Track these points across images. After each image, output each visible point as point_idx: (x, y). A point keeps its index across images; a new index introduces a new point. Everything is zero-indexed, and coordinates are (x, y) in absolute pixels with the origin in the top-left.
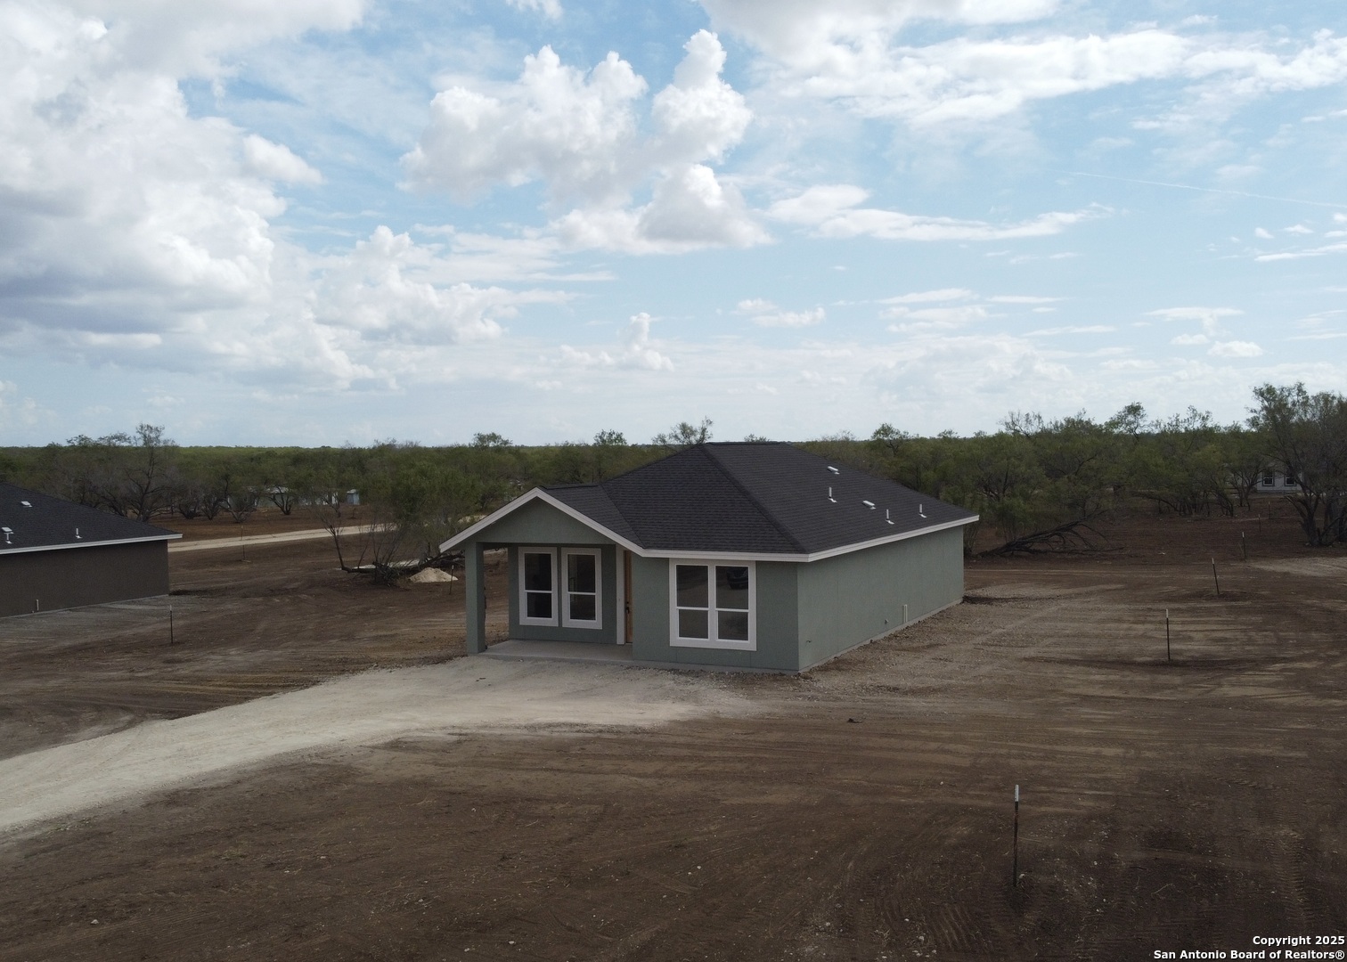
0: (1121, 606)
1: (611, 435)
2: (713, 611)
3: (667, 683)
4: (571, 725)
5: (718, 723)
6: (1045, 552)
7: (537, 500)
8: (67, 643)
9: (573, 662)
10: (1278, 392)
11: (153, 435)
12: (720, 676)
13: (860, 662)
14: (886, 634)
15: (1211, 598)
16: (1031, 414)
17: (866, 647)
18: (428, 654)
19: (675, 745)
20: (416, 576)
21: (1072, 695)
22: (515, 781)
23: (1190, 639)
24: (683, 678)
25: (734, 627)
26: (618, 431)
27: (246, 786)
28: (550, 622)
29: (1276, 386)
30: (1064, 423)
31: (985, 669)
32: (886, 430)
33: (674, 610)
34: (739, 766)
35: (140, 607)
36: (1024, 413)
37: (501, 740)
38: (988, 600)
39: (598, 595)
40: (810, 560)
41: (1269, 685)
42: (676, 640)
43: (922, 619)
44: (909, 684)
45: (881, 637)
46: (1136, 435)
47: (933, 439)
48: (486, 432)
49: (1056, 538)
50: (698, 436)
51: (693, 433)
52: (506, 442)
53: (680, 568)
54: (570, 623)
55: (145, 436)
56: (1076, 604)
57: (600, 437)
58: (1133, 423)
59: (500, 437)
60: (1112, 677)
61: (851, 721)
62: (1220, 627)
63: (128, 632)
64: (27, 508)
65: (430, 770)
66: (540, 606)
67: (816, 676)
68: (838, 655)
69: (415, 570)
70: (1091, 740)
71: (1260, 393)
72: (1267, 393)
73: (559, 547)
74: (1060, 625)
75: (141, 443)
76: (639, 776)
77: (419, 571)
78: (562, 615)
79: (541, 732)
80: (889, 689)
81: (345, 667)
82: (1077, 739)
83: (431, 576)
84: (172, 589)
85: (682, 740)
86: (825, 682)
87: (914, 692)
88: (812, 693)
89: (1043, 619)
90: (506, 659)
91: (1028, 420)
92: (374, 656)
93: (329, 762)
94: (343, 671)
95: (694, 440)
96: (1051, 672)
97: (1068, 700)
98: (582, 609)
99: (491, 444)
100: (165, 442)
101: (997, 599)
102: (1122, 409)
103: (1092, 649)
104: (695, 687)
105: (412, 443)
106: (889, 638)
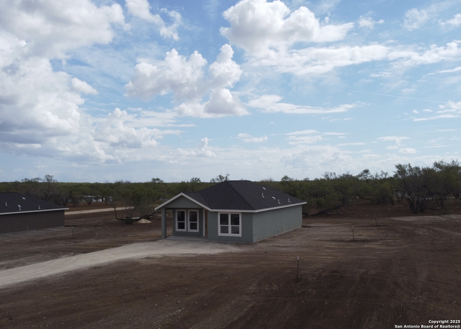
0: (346, 228)
1: (196, 179)
2: (230, 226)
3: (217, 245)
4: (193, 254)
5: (231, 253)
6: (331, 215)
7: (182, 196)
8: (42, 238)
9: (191, 241)
10: (403, 166)
11: (50, 178)
12: (232, 244)
13: (270, 240)
14: (279, 234)
15: (375, 226)
16: (332, 173)
17: (272, 237)
18: (150, 239)
19: (220, 257)
20: (139, 221)
21: (325, 247)
22: (180, 264)
23: (363, 236)
24: (222, 244)
25: (235, 231)
26: (198, 177)
27: (112, 266)
28: (185, 230)
29: (402, 164)
30: (343, 175)
31: (303, 242)
32: (286, 177)
33: (219, 226)
34: (236, 261)
35: (57, 230)
36: (330, 172)
37: (174, 257)
38: (310, 227)
39: (198, 222)
40: (256, 212)
41: (377, 245)
42: (220, 234)
43: (289, 231)
44: (282, 245)
45: (277, 235)
46: (367, 180)
47: (301, 181)
48: (155, 177)
49: (334, 210)
50: (225, 179)
51: (223, 178)
52: (162, 181)
53: (221, 214)
54: (190, 230)
55: (47, 179)
56: (335, 228)
57: (192, 180)
58: (366, 175)
59: (160, 179)
60: (337, 244)
61: (266, 252)
62: (372, 233)
63: (58, 236)
64: (24, 200)
65: (158, 263)
66: (181, 226)
67: (258, 243)
68: (264, 239)
69: (138, 220)
70: (325, 256)
71: (397, 167)
72: (399, 167)
73: (187, 209)
74: (328, 233)
75: (46, 181)
76: (211, 263)
77: (139, 220)
78: (187, 228)
79: (185, 255)
80: (277, 246)
81: (127, 242)
82: (322, 255)
83: (143, 221)
84: (65, 225)
85: (222, 257)
86: (260, 245)
87: (283, 247)
88: (256, 247)
89: (323, 231)
90: (172, 240)
91: (331, 174)
92: (134, 240)
93: (132, 261)
94: (127, 243)
95: (223, 180)
96: (321, 243)
97: (323, 248)
98: (193, 226)
99: (157, 182)
100: (54, 180)
101: (312, 227)
102: (362, 171)
103: (334, 238)
104: (225, 246)
105: (128, 181)
106: (279, 235)
